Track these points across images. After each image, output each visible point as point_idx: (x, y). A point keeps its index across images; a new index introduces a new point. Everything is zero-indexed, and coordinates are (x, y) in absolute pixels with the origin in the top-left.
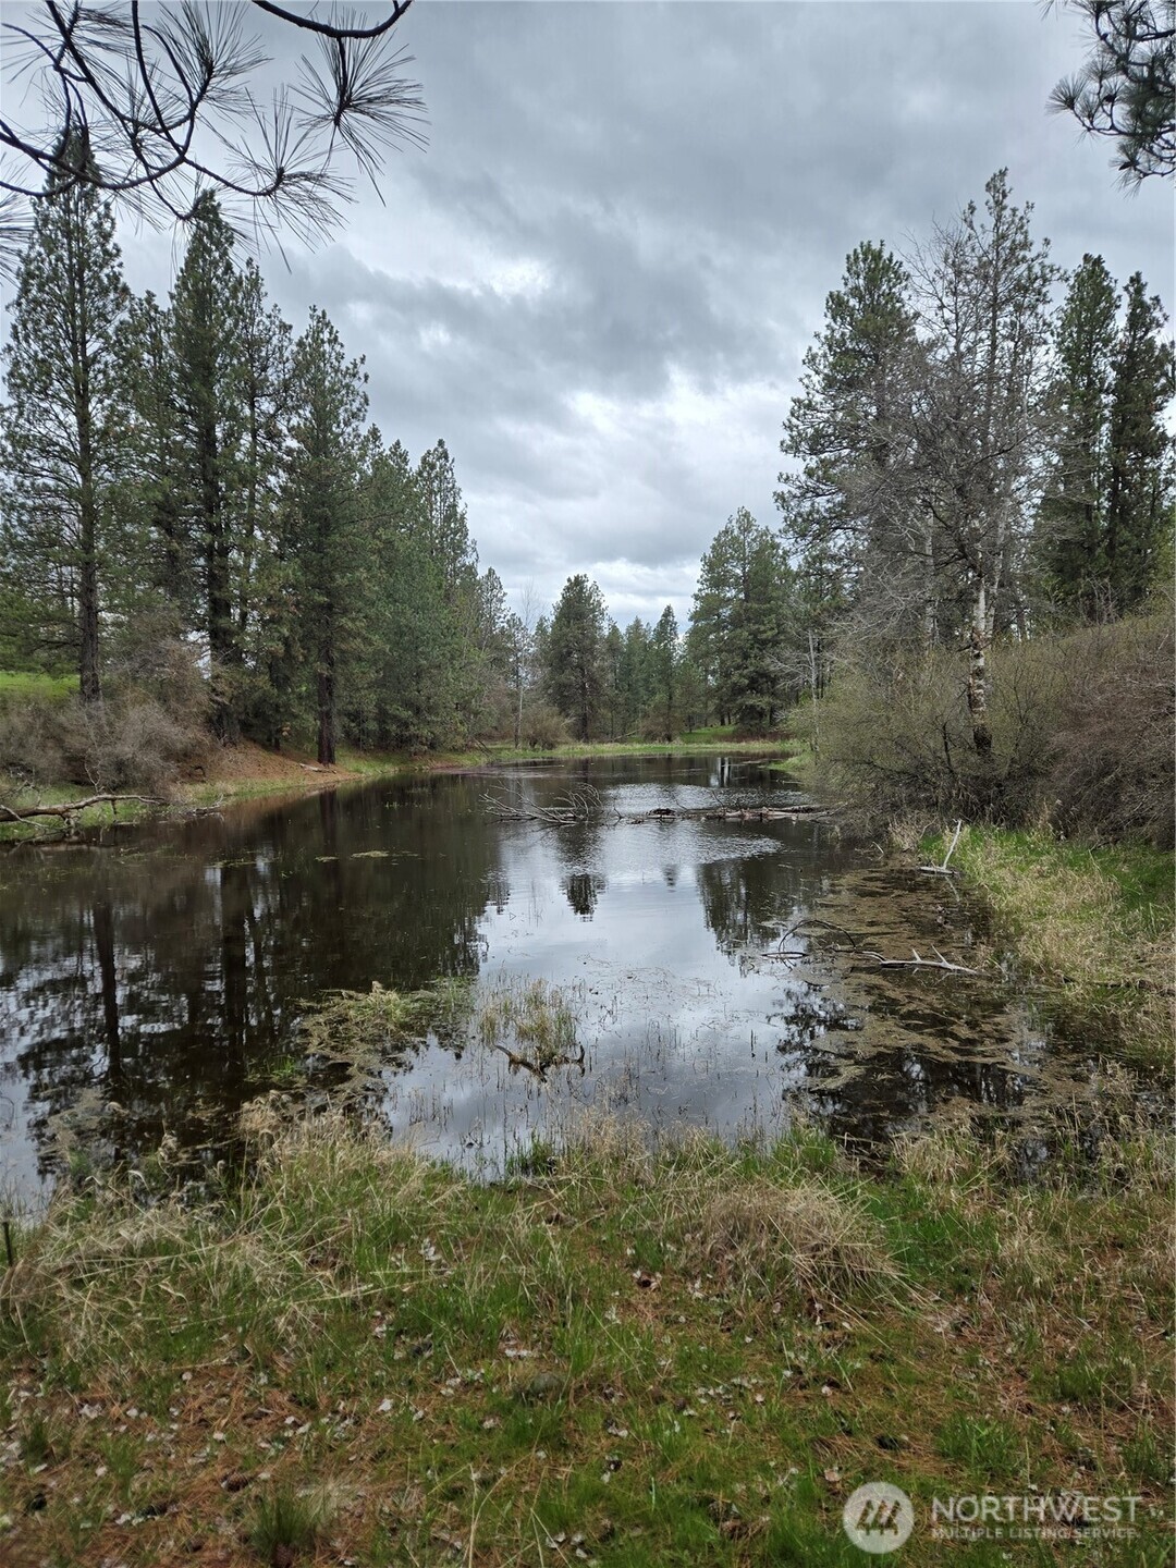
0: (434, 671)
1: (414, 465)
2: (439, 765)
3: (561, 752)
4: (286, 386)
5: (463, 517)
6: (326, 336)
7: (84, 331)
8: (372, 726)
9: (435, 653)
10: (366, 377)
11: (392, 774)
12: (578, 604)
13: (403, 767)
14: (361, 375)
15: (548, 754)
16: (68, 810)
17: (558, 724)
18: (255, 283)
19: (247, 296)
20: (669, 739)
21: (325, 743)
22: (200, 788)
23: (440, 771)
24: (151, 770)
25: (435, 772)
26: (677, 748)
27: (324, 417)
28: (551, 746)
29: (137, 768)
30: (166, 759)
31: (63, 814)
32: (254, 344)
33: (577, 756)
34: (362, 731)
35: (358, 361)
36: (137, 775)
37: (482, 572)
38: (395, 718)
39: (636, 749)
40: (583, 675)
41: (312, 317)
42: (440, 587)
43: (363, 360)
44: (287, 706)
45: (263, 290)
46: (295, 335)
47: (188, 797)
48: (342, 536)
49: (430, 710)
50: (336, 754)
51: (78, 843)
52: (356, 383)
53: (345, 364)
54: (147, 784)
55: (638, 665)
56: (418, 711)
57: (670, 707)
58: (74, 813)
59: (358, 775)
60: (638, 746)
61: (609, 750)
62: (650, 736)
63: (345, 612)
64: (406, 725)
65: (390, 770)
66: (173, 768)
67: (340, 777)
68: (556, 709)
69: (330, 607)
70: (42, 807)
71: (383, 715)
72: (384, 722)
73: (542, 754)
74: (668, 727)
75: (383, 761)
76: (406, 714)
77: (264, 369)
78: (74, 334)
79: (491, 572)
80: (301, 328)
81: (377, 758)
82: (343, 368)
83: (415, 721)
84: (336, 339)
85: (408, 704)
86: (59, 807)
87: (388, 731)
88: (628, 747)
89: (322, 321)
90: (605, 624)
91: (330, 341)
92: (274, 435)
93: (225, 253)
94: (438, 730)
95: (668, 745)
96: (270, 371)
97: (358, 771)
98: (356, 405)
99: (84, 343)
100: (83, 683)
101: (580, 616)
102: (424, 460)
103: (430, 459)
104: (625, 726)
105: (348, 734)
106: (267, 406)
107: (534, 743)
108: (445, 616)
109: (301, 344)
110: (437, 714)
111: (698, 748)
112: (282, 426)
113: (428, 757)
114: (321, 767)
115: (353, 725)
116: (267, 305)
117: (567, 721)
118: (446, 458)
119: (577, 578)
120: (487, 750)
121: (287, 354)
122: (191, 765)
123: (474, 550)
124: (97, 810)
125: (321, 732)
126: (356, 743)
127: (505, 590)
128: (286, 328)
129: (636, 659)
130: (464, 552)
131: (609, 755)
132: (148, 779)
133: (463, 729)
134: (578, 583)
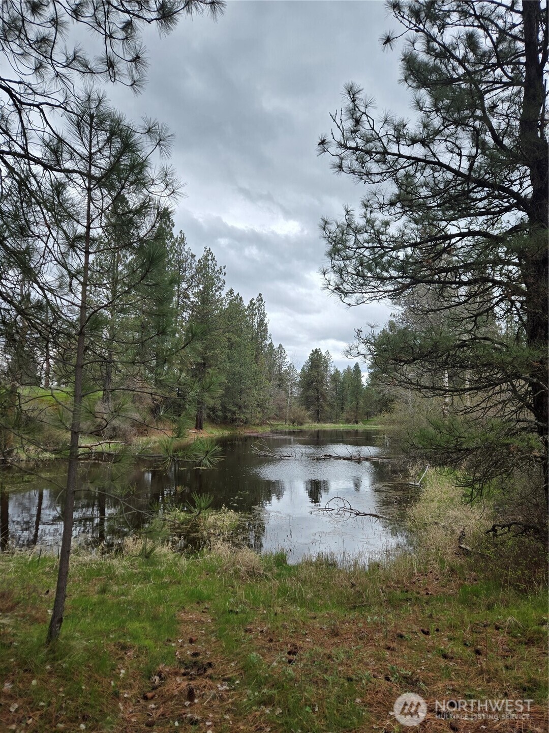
0: (248, 391)
1: (246, 304)
2: (248, 431)
3: (305, 427)
4: (192, 277)
5: (266, 324)
6: (210, 258)
7: (118, 262)
8: (220, 413)
9: (249, 383)
10: (225, 273)
11: (226, 435)
12: (317, 361)
13: (232, 432)
14: (223, 272)
15: (299, 427)
16: (92, 446)
17: (305, 414)
18: (183, 240)
19: (179, 244)
20: (357, 423)
21: (199, 421)
22: (145, 439)
23: (248, 434)
24: (126, 431)
25: (246, 434)
26: (360, 427)
27: (207, 289)
28: (301, 424)
29: (120, 430)
30: (132, 426)
31: (90, 448)
32: (180, 262)
33: (313, 429)
34: (216, 416)
35: (222, 267)
36: (120, 433)
37: (276, 346)
38: (230, 410)
39: (341, 427)
40: (318, 392)
41: (205, 251)
42: (252, 355)
43: (224, 267)
44: (184, 405)
45: (185, 242)
46: (197, 259)
47: (139, 442)
48: (211, 336)
49: (245, 407)
50: (203, 426)
51: (94, 460)
52: (221, 276)
53: (217, 268)
54: (124, 436)
55: (347, 387)
56: (240, 408)
57: (357, 408)
58: (94, 448)
59: (212, 435)
60: (341, 425)
61: (328, 426)
62: (348, 421)
63: (210, 366)
64: (234, 413)
65: (226, 433)
66: (135, 431)
67: (204, 436)
68: (304, 407)
69: (204, 364)
70: (83, 445)
71: (224, 409)
72: (225, 412)
73: (297, 428)
74: (356, 417)
75: (224, 429)
76: (234, 409)
77: (185, 271)
78: (114, 264)
79: (281, 346)
80: (200, 255)
81: (221, 427)
82: (216, 270)
83: (238, 412)
84: (214, 259)
85: (235, 405)
86: (89, 445)
87: (227, 416)
88: (337, 425)
89: (209, 252)
90: (332, 369)
91: (211, 260)
92: (187, 297)
93: (171, 230)
94: (248, 416)
95: (356, 425)
96: (187, 272)
97: (212, 433)
98: (220, 284)
99: (117, 266)
100: (104, 395)
101: (317, 367)
102: (251, 302)
103: (254, 301)
104: (337, 416)
105: (209, 416)
106: (184, 285)
107: (293, 422)
108: (254, 367)
109: (199, 261)
110: (248, 409)
111: (370, 427)
112: (190, 293)
113: (243, 428)
114: (196, 431)
115: (211, 413)
116: (186, 247)
117: (309, 413)
118: (262, 301)
119: (316, 350)
120: (272, 425)
121: (193, 266)
122: (142, 428)
123: (270, 338)
124: (104, 446)
125: (197, 416)
126: (213, 421)
127: (286, 353)
128: (193, 256)
129: (346, 385)
130: (266, 339)
131: (328, 429)
132: (124, 434)
133: (259, 416)
134: (316, 352)
